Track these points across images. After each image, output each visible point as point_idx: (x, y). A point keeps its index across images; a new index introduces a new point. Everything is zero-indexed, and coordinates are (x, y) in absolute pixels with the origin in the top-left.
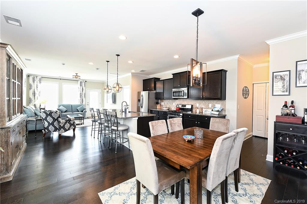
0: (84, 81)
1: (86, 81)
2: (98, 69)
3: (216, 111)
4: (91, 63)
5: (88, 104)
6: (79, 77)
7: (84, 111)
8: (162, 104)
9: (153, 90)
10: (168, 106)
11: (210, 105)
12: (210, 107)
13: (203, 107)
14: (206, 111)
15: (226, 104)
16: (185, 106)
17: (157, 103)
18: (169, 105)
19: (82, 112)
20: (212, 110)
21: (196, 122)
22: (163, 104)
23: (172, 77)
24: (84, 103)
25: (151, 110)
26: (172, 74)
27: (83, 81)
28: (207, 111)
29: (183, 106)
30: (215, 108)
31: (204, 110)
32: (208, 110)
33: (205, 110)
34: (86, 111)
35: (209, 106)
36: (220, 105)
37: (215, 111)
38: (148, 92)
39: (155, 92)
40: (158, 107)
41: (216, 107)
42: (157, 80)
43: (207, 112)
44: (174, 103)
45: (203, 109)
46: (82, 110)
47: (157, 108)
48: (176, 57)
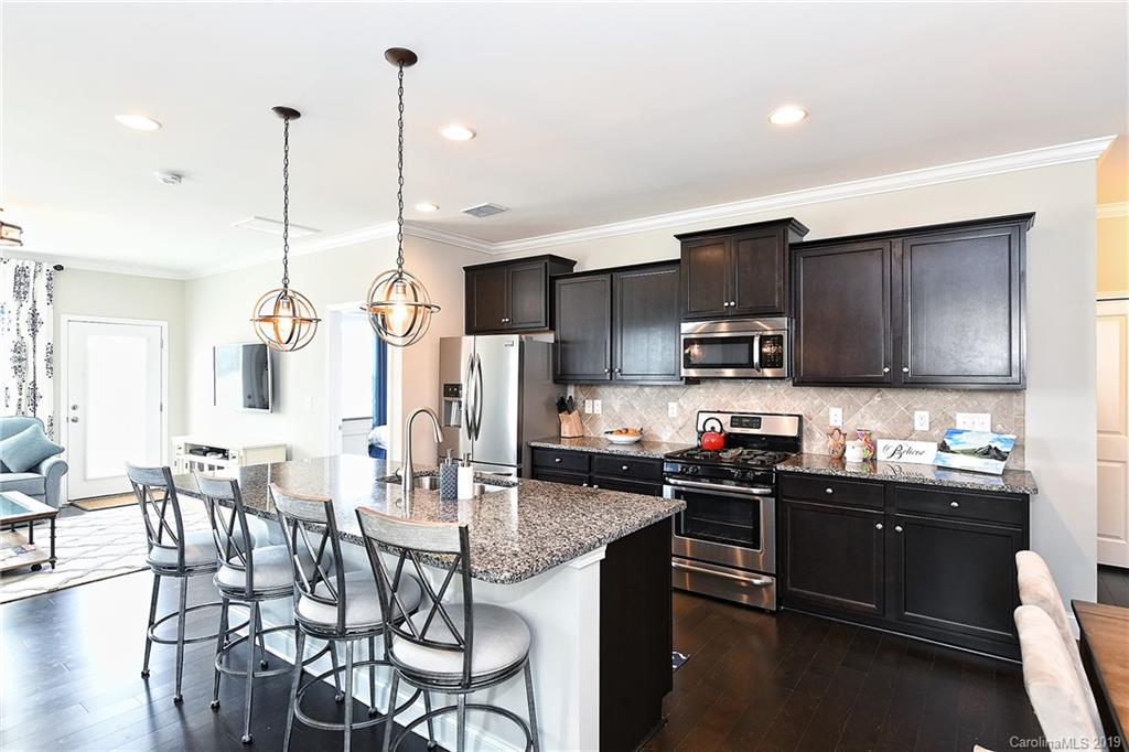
0: (48, 266)
1: (59, 268)
2: (178, 176)
3: (974, 453)
4: (138, 122)
5: (73, 414)
6: (14, 234)
7: (45, 466)
8: (593, 406)
9: (538, 331)
10: (633, 423)
11: (921, 420)
12: (918, 427)
13: (874, 425)
14: (898, 451)
15: (1028, 409)
16: (755, 421)
17: (564, 406)
18: (641, 418)
19: (34, 468)
20: (944, 448)
21: (880, 526)
22: (598, 410)
23: (673, 251)
24: (44, 411)
25: (534, 448)
26: (678, 237)
27: (39, 264)
28: (909, 451)
29: (737, 420)
30: (960, 432)
31: (886, 448)
32: (917, 446)
33: (894, 444)
34: (62, 468)
35: (911, 420)
36: (988, 416)
37: (964, 452)
38: (515, 338)
39: (549, 338)
40: (569, 426)
41: (959, 427)
42: (557, 269)
43: (906, 458)
44: (673, 406)
45: (881, 444)
46: (29, 460)
47: (566, 431)
48: (788, 116)
